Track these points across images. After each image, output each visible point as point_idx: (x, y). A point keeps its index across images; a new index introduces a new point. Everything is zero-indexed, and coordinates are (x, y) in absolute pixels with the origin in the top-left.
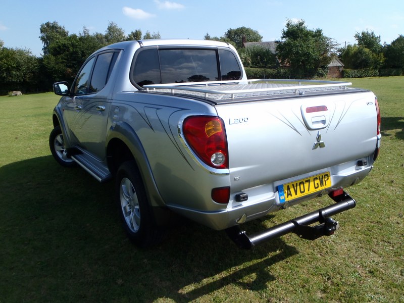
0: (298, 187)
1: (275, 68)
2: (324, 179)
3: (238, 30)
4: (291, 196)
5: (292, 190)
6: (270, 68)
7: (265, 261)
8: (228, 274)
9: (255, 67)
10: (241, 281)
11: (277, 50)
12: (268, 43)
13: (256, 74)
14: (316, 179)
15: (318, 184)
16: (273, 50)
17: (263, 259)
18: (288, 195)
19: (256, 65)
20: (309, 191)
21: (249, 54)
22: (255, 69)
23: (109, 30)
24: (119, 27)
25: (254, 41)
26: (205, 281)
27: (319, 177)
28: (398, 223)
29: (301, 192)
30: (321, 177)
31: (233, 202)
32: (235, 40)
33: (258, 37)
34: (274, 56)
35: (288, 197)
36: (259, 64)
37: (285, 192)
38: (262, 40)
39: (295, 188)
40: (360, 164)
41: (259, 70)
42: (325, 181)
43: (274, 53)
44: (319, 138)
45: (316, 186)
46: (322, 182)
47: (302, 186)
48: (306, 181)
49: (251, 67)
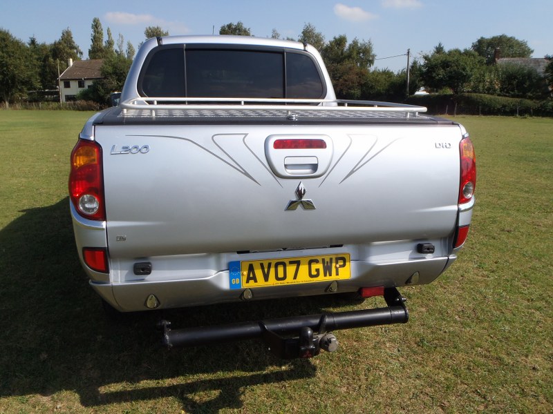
0: (272, 270)
1: (538, 98)
2: (334, 265)
3: (494, 39)
4: (256, 281)
5: (259, 273)
6: (531, 98)
7: (252, 376)
8: (183, 382)
9: (506, 96)
10: (190, 396)
11: (547, 71)
12: (537, 61)
13: (504, 106)
14: (317, 261)
15: (318, 270)
16: (541, 70)
17: (251, 373)
18: (248, 279)
19: (507, 92)
20: (295, 278)
21: (498, 75)
22: (503, 98)
23: (304, 35)
24: (317, 31)
25: (519, 56)
26: (145, 384)
27: (323, 260)
28: (534, 369)
29: (277, 278)
30: (327, 259)
31: (128, 273)
32: (488, 54)
33: (525, 51)
34: (541, 79)
35: (247, 282)
36: (513, 90)
37: (243, 275)
38: (532, 55)
39: (266, 270)
40: (420, 249)
41: (510, 99)
42: (336, 267)
43: (542, 75)
44: (300, 194)
45: (314, 273)
46: (327, 270)
47: (281, 269)
48: (291, 263)
49: (499, 95)
